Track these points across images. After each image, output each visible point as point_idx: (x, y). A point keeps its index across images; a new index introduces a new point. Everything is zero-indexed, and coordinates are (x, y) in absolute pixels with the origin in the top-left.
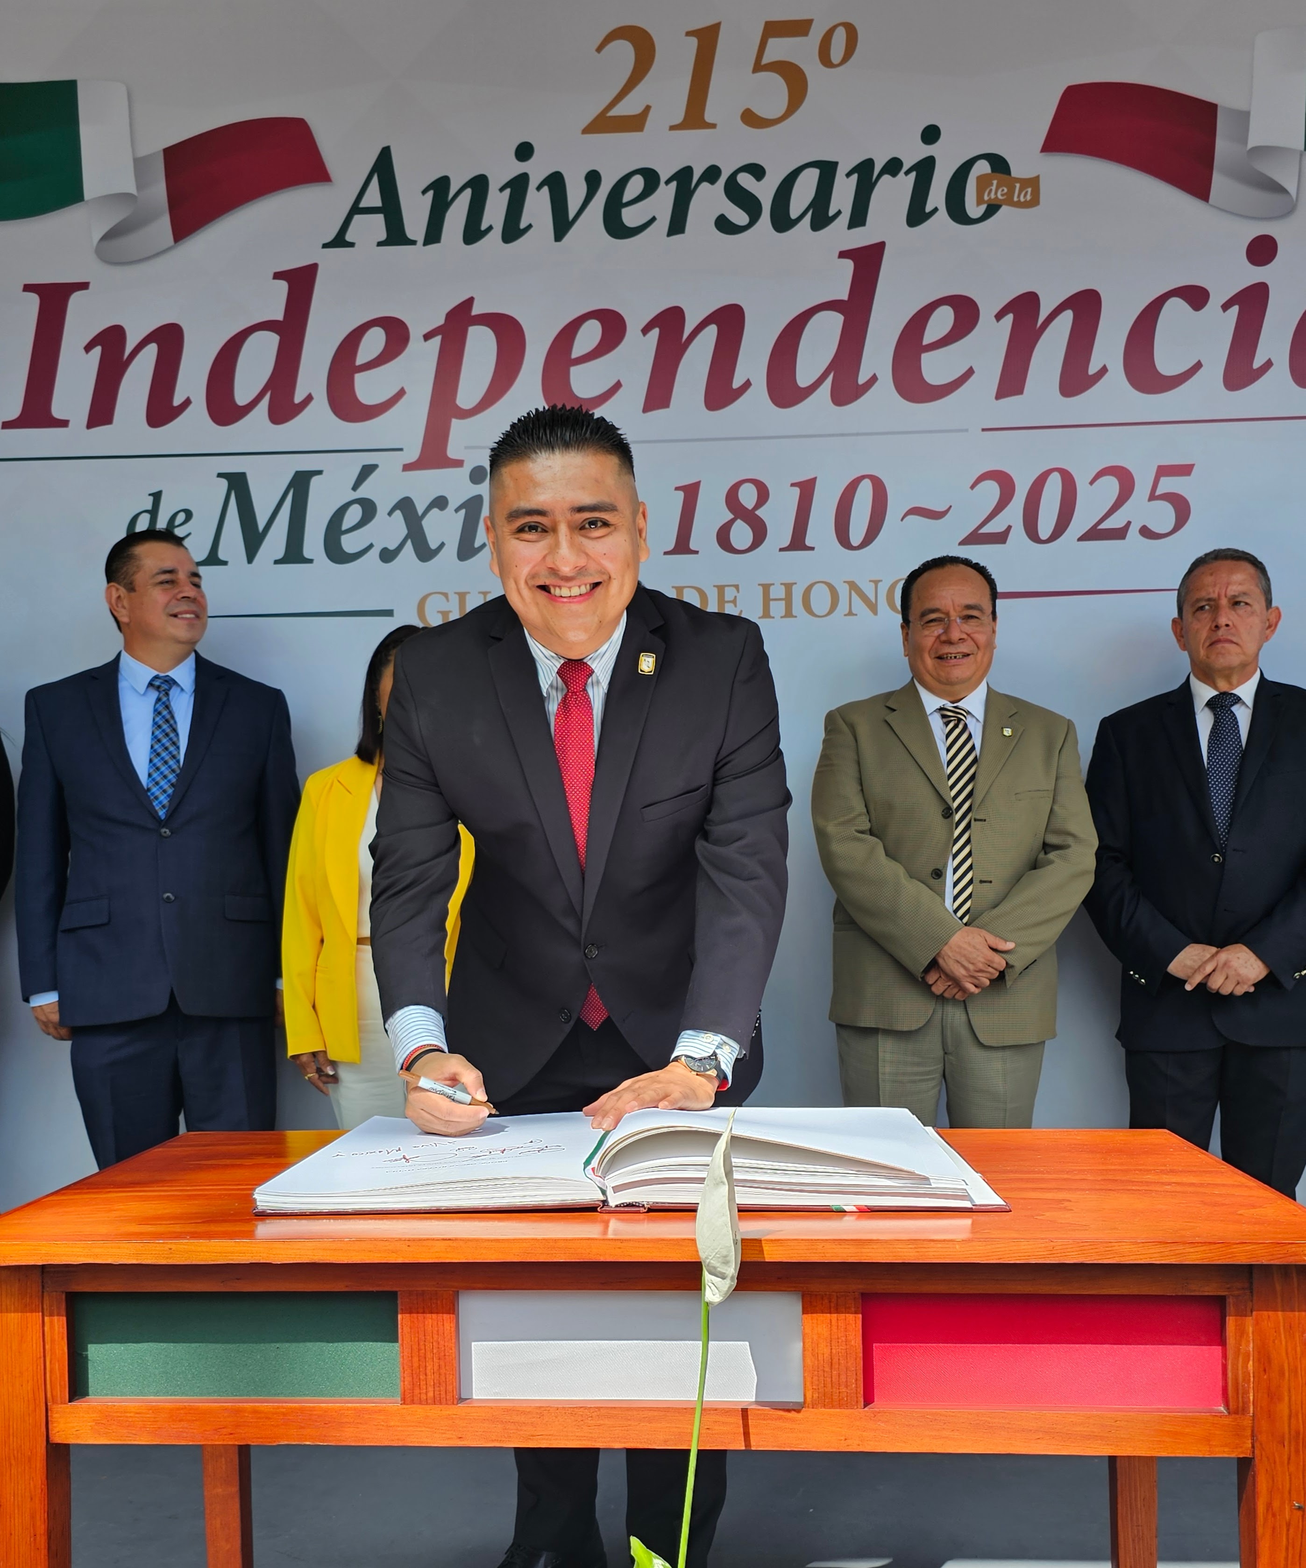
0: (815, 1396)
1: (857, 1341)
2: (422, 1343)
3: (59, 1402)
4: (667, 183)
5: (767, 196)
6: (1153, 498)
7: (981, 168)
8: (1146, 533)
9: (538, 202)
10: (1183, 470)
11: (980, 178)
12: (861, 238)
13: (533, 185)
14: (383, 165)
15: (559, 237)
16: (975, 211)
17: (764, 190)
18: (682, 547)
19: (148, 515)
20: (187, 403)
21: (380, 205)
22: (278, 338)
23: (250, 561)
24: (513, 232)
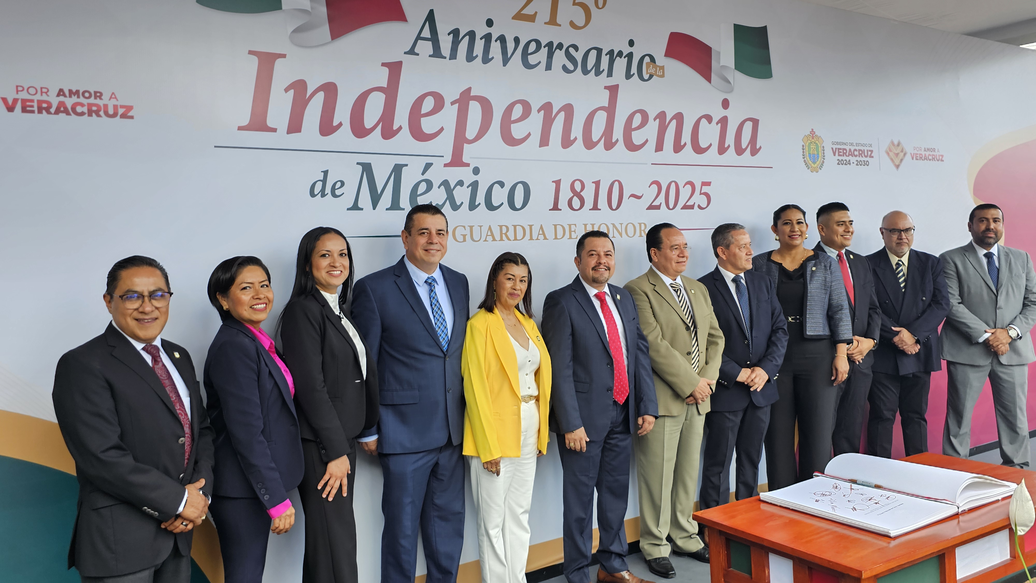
4: (544, 47)
5: (579, 59)
6: (701, 194)
7: (647, 59)
8: (700, 207)
9: (495, 47)
10: (708, 184)
11: (647, 63)
12: (611, 82)
13: (494, 39)
14: (431, 18)
15: (505, 65)
16: (646, 76)
17: (578, 56)
18: (556, 207)
19: (321, 183)
20: (340, 125)
21: (430, 37)
22: (384, 96)
23: (374, 208)
24: (486, 59)
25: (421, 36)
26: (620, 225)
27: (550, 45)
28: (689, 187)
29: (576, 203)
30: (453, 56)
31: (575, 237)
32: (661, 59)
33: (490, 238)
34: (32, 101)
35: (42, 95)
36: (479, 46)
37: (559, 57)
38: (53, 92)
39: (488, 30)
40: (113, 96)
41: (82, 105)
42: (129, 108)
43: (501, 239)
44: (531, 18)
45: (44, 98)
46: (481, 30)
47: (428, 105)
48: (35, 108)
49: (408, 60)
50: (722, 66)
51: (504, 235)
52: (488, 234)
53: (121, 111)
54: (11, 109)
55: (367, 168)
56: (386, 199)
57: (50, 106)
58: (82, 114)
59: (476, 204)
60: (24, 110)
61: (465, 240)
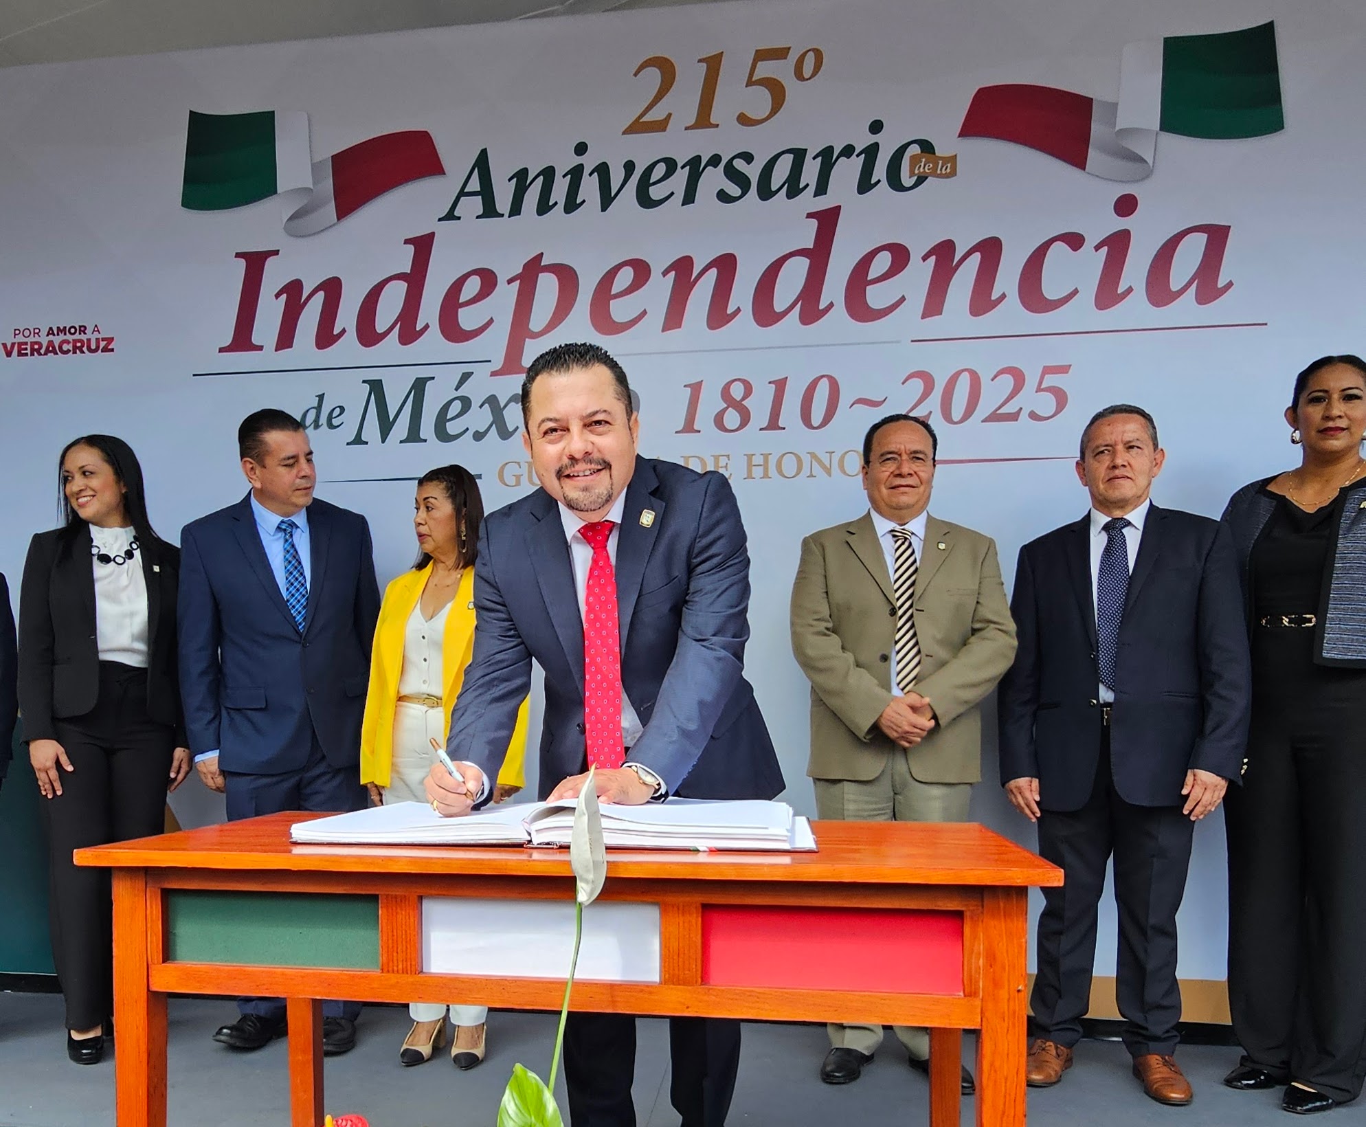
0: (667, 976)
1: (697, 938)
2: (395, 931)
3: (156, 962)
4: (683, 167)
5: (754, 175)
6: (1039, 391)
8: (1035, 416)
9: (590, 184)
10: (1059, 370)
11: (912, 157)
12: (822, 203)
13: (587, 171)
14: (482, 163)
15: (604, 209)
16: (909, 182)
17: (753, 172)
18: (688, 429)
19: (315, 411)
20: (343, 331)
21: (479, 190)
22: (406, 285)
23: (383, 443)
24: (572, 205)
25: (466, 190)
26: (828, 454)
27: (694, 161)
28: (1007, 378)
29: (732, 419)
30: (516, 209)
32: (949, 144)
34: (26, 343)
35: (34, 336)
36: (561, 187)
38: (44, 332)
39: (578, 160)
40: (96, 329)
41: (68, 342)
42: (110, 340)
44: (659, 126)
45: (37, 339)
46: (567, 163)
47: (470, 289)
48: (29, 351)
49: (444, 229)
50: (1120, 130)
53: (102, 344)
54: (9, 354)
55: (376, 387)
56: (401, 428)
57: (41, 347)
60: (20, 354)
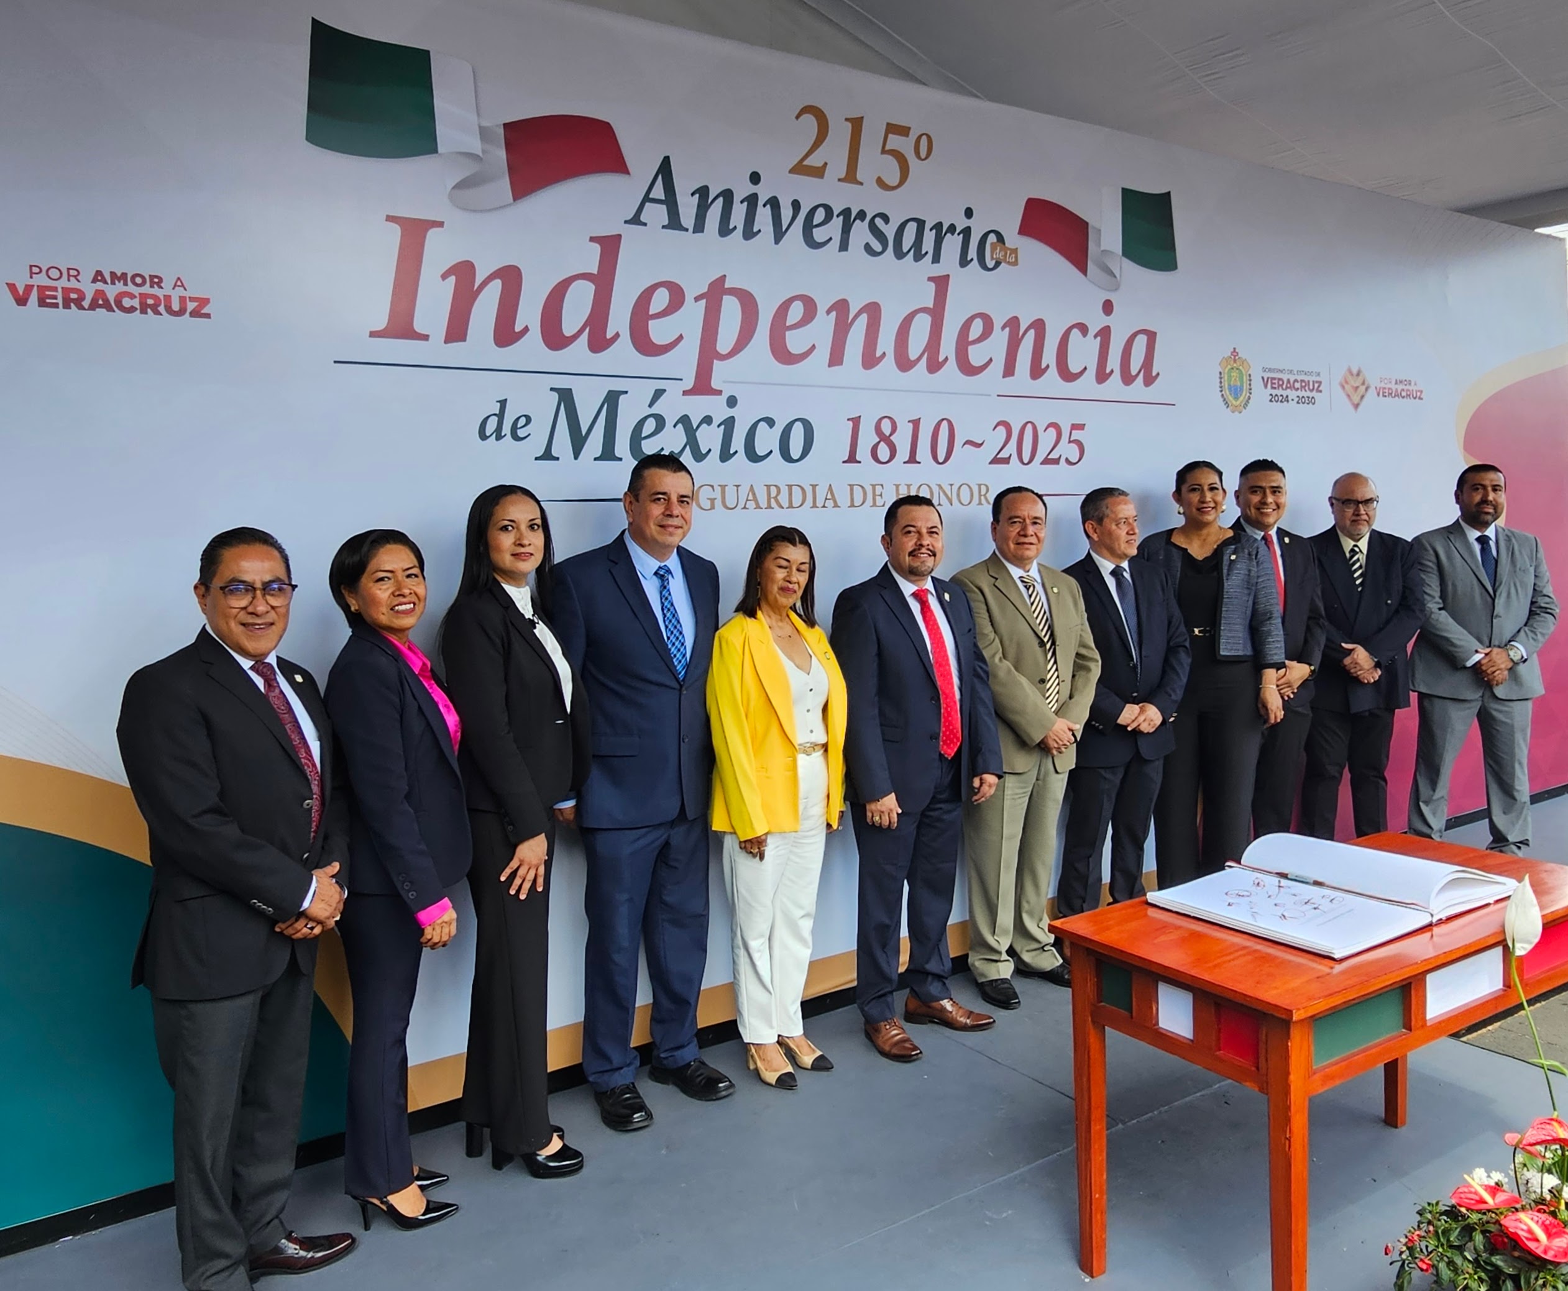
4: (838, 216)
5: (890, 235)
6: (1070, 442)
7: (992, 238)
8: (1068, 461)
9: (764, 215)
10: (1081, 427)
11: (992, 244)
12: (938, 270)
13: (761, 203)
14: (665, 169)
15: (777, 241)
16: (990, 264)
17: (890, 231)
18: (852, 459)
19: (496, 418)
20: (526, 329)
21: (664, 198)
22: (593, 287)
23: (576, 458)
24: (749, 233)
25: (651, 196)
26: (950, 487)
27: (846, 212)
28: (1052, 432)
29: (884, 452)
30: (699, 227)
31: (882, 504)
32: (1013, 238)
33: (751, 505)
34: (55, 289)
35: (69, 280)
36: (739, 212)
37: (860, 233)
38: (87, 276)
39: (753, 189)
40: (179, 283)
41: (132, 296)
42: (205, 302)
43: (769, 507)
44: (818, 172)
45: (73, 284)
46: (743, 189)
47: (660, 300)
48: (60, 301)
49: (630, 233)
50: (1103, 251)
51: (772, 500)
52: (749, 498)
53: (191, 306)
54: (22, 301)
55: (566, 397)
56: (594, 444)
57: (82, 297)
58: (132, 310)
59: (731, 452)
60: (42, 303)
61: (713, 507)
